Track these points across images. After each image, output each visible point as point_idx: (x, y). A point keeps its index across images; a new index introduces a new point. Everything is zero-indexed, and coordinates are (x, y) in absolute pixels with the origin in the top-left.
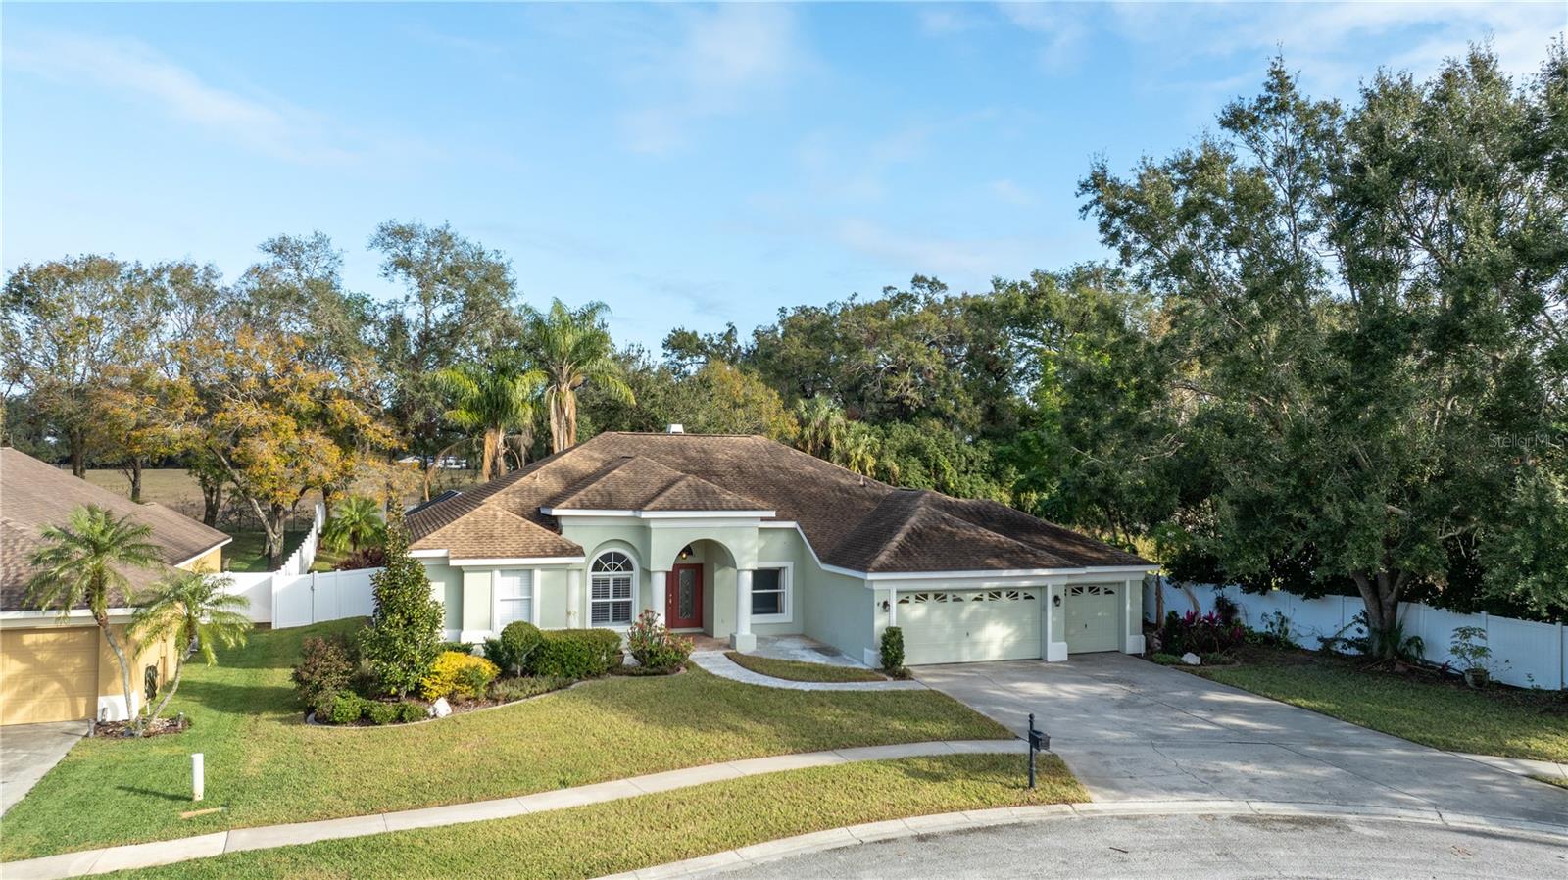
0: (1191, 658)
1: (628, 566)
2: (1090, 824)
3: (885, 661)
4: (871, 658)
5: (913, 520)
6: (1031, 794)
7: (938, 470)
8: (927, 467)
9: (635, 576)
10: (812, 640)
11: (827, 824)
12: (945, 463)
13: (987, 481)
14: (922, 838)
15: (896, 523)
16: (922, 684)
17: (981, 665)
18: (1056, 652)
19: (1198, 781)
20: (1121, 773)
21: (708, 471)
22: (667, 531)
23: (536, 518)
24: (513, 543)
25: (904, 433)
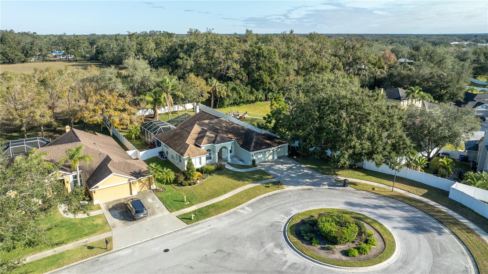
0: (295, 157)
1: (211, 151)
2: (286, 192)
3: (253, 164)
4: (250, 163)
5: (254, 140)
6: (279, 188)
7: (240, 93)
8: (237, 93)
9: (212, 152)
10: (238, 157)
11: (258, 195)
12: (241, 92)
13: (250, 94)
14: (269, 196)
15: (251, 139)
16: (258, 167)
17: (265, 162)
18: (276, 158)
19: (297, 184)
20: (288, 184)
21: (217, 129)
22: (218, 146)
23: (195, 145)
24: (198, 153)
25: (231, 84)
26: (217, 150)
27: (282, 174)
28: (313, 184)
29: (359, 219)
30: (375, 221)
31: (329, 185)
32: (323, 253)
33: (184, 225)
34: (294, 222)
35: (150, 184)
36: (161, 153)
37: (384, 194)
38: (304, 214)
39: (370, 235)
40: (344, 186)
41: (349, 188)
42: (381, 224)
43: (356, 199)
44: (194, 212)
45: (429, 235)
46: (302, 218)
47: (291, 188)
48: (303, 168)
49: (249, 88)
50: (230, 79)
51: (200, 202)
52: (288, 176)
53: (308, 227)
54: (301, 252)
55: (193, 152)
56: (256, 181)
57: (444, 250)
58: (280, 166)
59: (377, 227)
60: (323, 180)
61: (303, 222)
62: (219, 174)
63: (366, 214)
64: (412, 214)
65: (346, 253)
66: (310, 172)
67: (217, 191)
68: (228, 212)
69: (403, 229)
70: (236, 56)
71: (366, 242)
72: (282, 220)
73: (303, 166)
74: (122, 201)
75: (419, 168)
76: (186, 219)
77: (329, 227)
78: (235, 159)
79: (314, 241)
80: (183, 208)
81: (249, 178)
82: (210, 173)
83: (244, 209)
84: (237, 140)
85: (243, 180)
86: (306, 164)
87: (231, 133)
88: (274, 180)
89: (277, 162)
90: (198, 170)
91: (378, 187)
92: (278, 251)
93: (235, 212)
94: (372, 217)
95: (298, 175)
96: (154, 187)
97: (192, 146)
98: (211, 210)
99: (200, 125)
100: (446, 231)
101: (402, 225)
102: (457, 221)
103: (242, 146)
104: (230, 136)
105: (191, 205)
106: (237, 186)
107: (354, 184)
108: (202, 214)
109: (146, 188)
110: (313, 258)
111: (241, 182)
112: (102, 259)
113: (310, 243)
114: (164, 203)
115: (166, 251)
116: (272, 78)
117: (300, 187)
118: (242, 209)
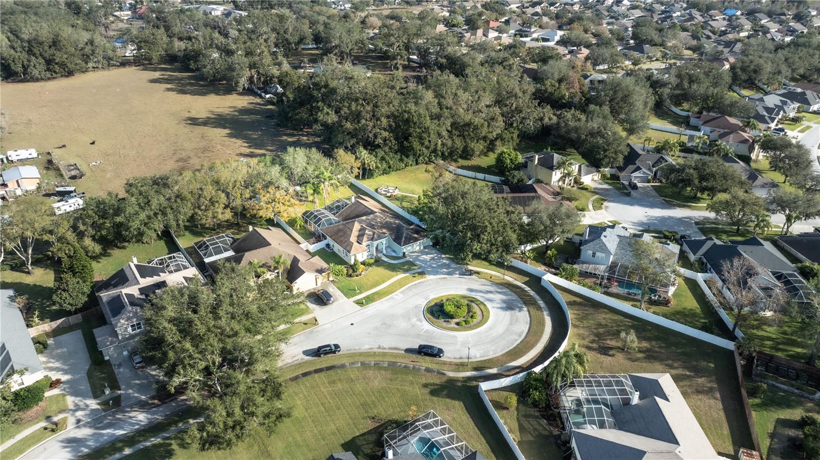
0: (437, 248)
1: (370, 246)
2: (427, 281)
3: (403, 256)
4: (401, 255)
5: (404, 235)
6: (422, 278)
7: (389, 163)
8: (386, 162)
10: (391, 248)
11: (408, 284)
12: (390, 161)
13: (399, 162)
14: (415, 285)
15: (402, 234)
16: (408, 258)
17: (413, 252)
18: (422, 248)
19: (436, 273)
20: (430, 273)
21: (373, 225)
22: (375, 243)
23: (358, 242)
24: (361, 250)
25: (381, 153)
26: (375, 246)
27: (426, 264)
28: (448, 274)
29: (473, 300)
30: (482, 303)
31: (460, 274)
32: (445, 324)
33: (359, 308)
34: (430, 305)
35: (328, 277)
36: (328, 245)
37: (497, 281)
38: (437, 298)
39: (475, 313)
40: (470, 275)
41: (474, 277)
42: (485, 305)
43: (475, 286)
44: (364, 298)
45: (513, 312)
46: (435, 301)
47: (432, 277)
48: (443, 258)
49: (398, 156)
50: (378, 146)
51: (367, 290)
52: (430, 266)
53: (438, 308)
54: (432, 323)
55: (357, 250)
56: (406, 271)
57: (517, 321)
58: (425, 256)
59: (482, 307)
60: (456, 269)
61: (436, 304)
62: (377, 266)
63: (478, 298)
64: (509, 297)
65: (458, 324)
66: (447, 262)
67: (377, 281)
68: (387, 297)
69: (498, 308)
70: (384, 121)
71: (472, 317)
72: (423, 303)
73: (443, 256)
74: (312, 291)
75: (529, 261)
76: (360, 303)
77: (449, 308)
78: (389, 250)
79: (441, 317)
80: (356, 295)
81: (401, 269)
82: (370, 265)
83: (398, 295)
84: (390, 234)
85: (396, 271)
86: (445, 254)
87: (385, 228)
88: (419, 270)
89: (422, 253)
90: (362, 264)
91: (495, 276)
92: (419, 323)
93: (392, 298)
94: (482, 300)
95: (439, 265)
96: (331, 279)
97: (356, 244)
98: (376, 296)
99: (360, 222)
100: (525, 309)
101: (499, 306)
102: (536, 302)
103: (394, 240)
104: (384, 231)
105: (361, 293)
106: (392, 277)
107: (478, 273)
108: (369, 300)
109: (326, 280)
110: (439, 327)
111: (394, 273)
112: (315, 330)
113: (438, 318)
114: (342, 292)
115: (352, 324)
116: (422, 144)
117: (438, 276)
118: (397, 295)
